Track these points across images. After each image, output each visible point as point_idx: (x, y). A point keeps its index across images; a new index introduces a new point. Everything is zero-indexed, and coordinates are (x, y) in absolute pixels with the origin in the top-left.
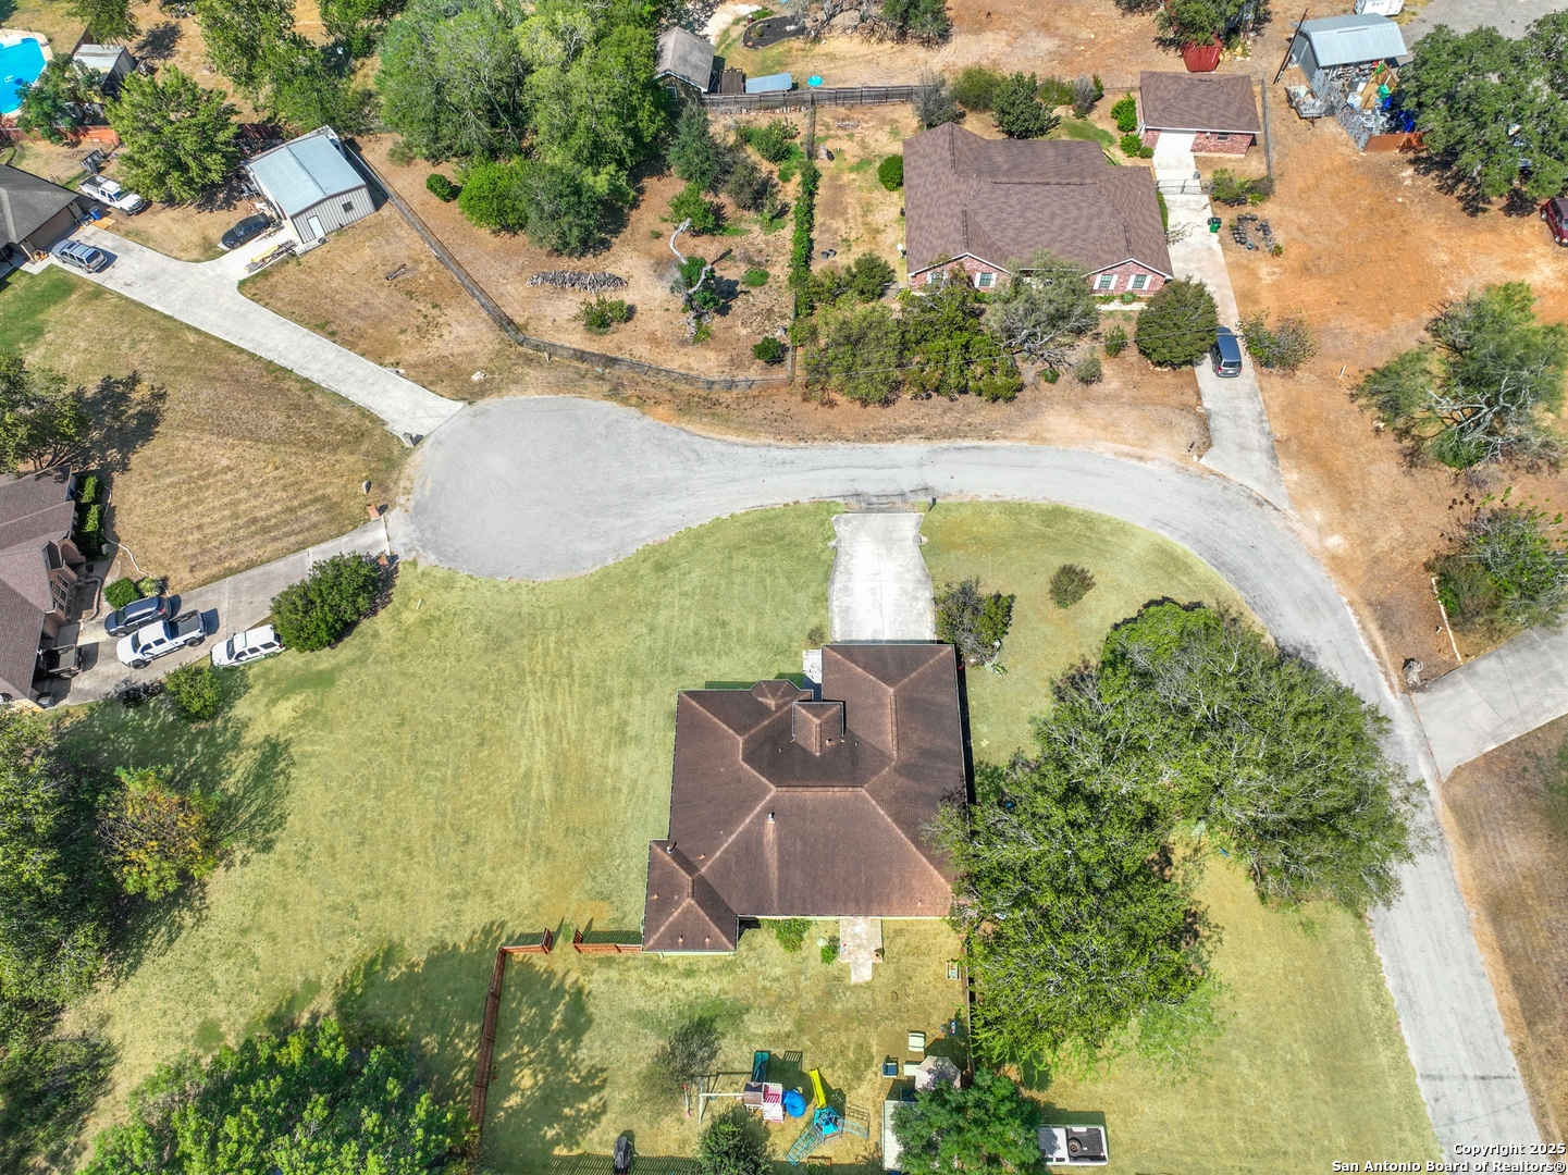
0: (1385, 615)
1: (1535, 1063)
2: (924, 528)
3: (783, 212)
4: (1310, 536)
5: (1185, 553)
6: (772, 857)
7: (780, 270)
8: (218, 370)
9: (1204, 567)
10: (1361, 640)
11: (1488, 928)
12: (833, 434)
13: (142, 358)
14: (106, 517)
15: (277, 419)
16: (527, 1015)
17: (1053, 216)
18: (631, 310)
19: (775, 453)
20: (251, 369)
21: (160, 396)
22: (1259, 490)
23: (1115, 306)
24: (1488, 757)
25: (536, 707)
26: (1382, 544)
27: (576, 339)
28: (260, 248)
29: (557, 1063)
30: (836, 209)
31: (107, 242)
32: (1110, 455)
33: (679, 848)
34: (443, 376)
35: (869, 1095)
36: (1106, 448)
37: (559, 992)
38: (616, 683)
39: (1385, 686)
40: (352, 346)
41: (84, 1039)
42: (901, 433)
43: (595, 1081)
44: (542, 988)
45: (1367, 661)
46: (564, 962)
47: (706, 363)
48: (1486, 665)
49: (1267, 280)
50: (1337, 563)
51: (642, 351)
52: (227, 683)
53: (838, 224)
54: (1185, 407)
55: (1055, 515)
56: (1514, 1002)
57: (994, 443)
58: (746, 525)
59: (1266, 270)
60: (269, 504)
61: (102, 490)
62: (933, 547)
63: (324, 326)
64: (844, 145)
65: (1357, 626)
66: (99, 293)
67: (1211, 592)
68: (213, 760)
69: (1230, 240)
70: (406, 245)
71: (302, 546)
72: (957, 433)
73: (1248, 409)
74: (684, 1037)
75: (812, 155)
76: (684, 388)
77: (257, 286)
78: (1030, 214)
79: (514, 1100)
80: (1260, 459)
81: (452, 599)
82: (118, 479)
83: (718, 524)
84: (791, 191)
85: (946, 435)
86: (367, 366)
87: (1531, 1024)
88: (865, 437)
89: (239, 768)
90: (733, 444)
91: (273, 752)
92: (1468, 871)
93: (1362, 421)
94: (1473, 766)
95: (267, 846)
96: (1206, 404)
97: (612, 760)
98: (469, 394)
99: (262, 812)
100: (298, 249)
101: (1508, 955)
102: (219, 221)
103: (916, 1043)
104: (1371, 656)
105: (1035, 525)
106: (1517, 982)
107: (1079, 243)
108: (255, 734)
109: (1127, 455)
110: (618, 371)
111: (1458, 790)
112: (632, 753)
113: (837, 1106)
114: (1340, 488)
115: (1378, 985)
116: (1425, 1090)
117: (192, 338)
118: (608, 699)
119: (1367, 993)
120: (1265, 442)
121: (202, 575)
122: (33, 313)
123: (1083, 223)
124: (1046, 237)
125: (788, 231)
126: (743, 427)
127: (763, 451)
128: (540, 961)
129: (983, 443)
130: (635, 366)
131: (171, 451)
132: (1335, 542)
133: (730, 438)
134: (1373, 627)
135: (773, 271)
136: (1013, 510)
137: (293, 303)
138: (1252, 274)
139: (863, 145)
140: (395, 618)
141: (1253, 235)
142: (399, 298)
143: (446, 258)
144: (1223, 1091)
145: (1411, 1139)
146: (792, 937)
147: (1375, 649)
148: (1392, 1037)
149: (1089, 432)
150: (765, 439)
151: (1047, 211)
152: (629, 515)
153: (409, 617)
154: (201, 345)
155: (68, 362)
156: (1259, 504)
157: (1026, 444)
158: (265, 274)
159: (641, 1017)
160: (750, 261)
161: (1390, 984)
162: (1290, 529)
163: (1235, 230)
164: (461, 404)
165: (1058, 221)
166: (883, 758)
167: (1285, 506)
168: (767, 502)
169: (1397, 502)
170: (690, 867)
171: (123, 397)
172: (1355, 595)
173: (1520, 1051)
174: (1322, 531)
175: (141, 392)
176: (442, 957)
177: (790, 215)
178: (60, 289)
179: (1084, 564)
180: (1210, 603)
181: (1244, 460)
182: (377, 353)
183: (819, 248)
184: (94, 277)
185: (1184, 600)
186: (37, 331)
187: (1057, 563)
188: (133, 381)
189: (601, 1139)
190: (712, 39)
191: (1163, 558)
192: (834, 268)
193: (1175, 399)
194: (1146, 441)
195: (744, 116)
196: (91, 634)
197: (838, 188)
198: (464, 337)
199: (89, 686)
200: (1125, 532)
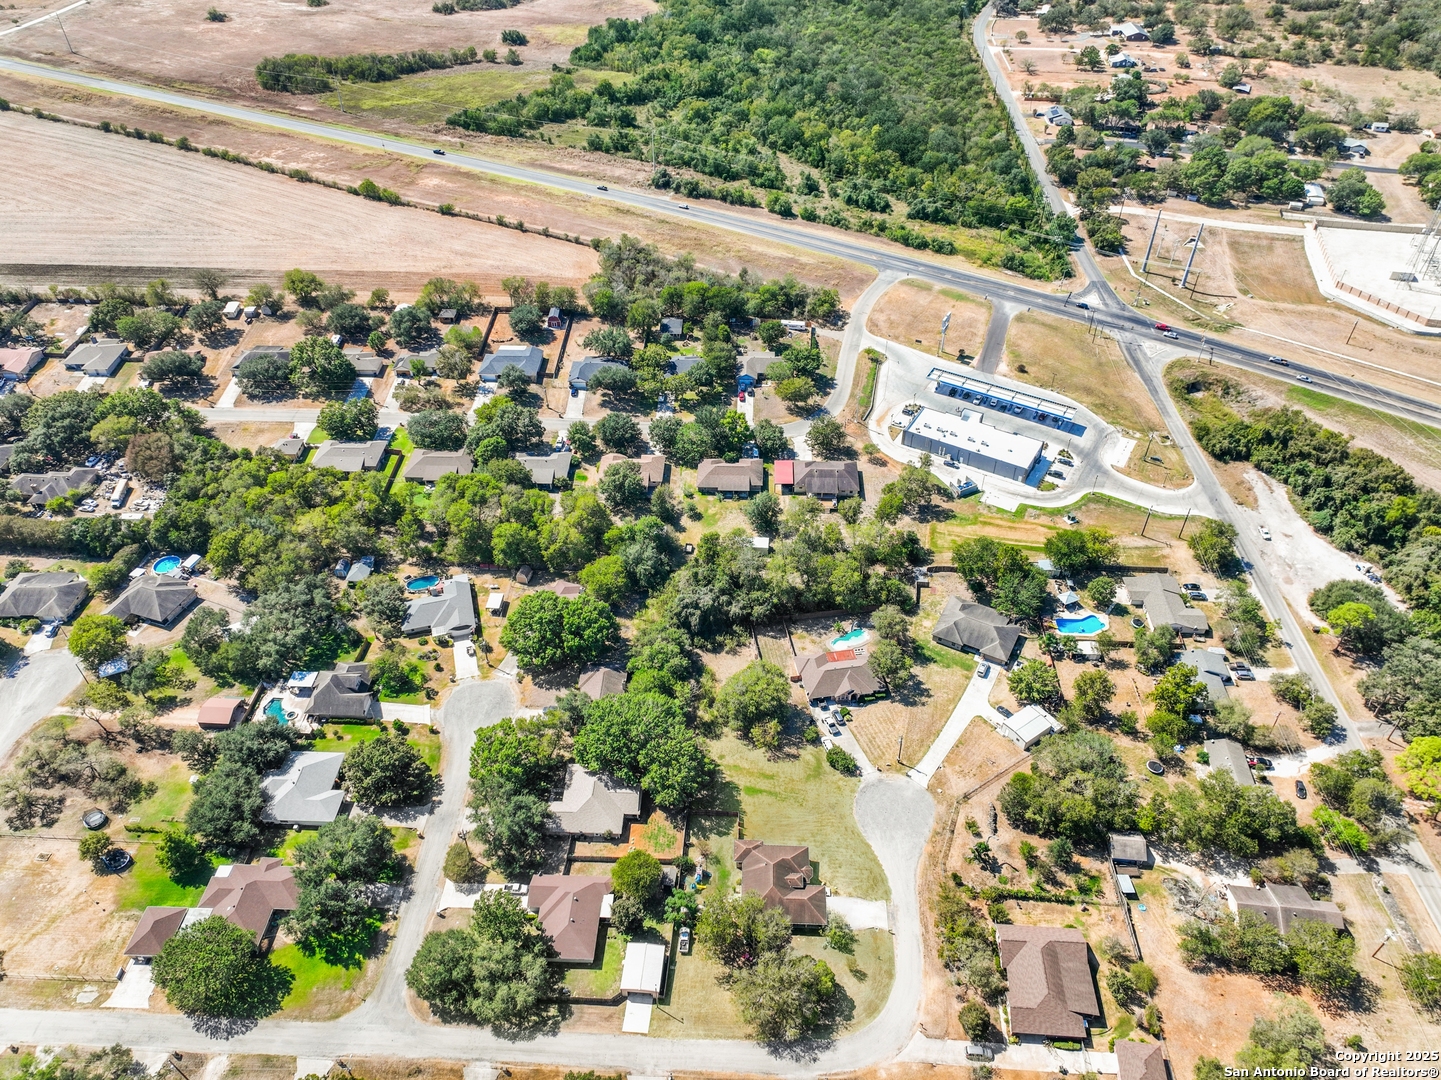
2: (881, 930)
3: (1043, 889)
4: (885, 1064)
5: (875, 1017)
6: (756, 867)
7: (1009, 888)
8: (937, 717)
9: (869, 1022)
12: (923, 903)
13: (940, 696)
14: (871, 702)
15: (916, 737)
16: (723, 822)
18: (980, 837)
19: (912, 884)
20: (938, 726)
21: (923, 704)
22: (905, 1051)
27: (961, 821)
28: (998, 718)
29: (711, 831)
30: (1046, 910)
31: (993, 674)
32: (919, 997)
33: (760, 846)
34: (938, 783)
36: (923, 997)
37: (728, 828)
38: (818, 838)
39: (821, 1072)
40: (952, 751)
42: (925, 926)
43: (706, 838)
44: (730, 824)
45: (829, 1068)
46: (736, 827)
47: (955, 860)
50: (873, 1070)
51: (958, 840)
52: (816, 741)
53: (1039, 910)
54: (946, 1032)
55: (890, 975)
57: (922, 957)
58: (880, 874)
60: (881, 740)
61: (882, 698)
62: (873, 932)
63: (960, 742)
64: (1094, 916)
65: (846, 1070)
66: (968, 678)
68: (794, 744)
70: (1005, 762)
73: (949, 1058)
74: (716, 857)
75: (1084, 902)
76: (942, 854)
77: (979, 720)
79: (703, 821)
80: (922, 1055)
81: (847, 792)
82: (888, 701)
83: (880, 866)
85: (925, 941)
86: (941, 757)
88: (922, 914)
89: (793, 751)
90: (915, 871)
91: (796, 756)
95: (769, 759)
96: (949, 1041)
97: (794, 834)
98: (931, 789)
99: (779, 757)
100: (996, 727)
102: (1008, 703)
105: (885, 967)
108: (801, 752)
109: (919, 1004)
110: (948, 834)
117: (950, 708)
119: (719, 1033)
120: (931, 1060)
121: (854, 729)
122: (956, 664)
123: (1030, 991)
125: (1032, 891)
126: (925, 875)
127: (913, 880)
128: (737, 824)
129: (921, 953)
130: (951, 839)
131: (901, 712)
133: (919, 870)
135: (1008, 885)
136: (891, 960)
137: (971, 732)
140: (840, 778)
142: (978, 763)
148: (707, 1036)
149: (930, 992)
150: (919, 881)
152: (883, 839)
153: (840, 782)
154: (948, 711)
155: (937, 678)
156: (899, 1048)
157: (922, 968)
158: (985, 722)
159: (721, 847)
160: (1013, 877)
161: (721, 1041)
162: (888, 1057)
164: (926, 786)
168: (890, 880)
170: (754, 848)
171: (922, 695)
172: (859, 1073)
174: (887, 1069)
175: (924, 699)
176: (739, 802)
177: (1042, 893)
178: (969, 668)
179: (869, 982)
180: (853, 1021)
181: (921, 1050)
182: (949, 760)
183: (1023, 903)
184: (975, 675)
185: (854, 1013)
186: (948, 667)
187: (869, 972)
188: (929, 696)
189: (693, 840)
190: (1167, 865)
191: (873, 1010)
192: (1011, 908)
193: (950, 1030)
194: (928, 1013)
195: (1109, 877)
196: (833, 708)
197: (1063, 912)
198: (958, 786)
199: (817, 713)
200: (884, 998)
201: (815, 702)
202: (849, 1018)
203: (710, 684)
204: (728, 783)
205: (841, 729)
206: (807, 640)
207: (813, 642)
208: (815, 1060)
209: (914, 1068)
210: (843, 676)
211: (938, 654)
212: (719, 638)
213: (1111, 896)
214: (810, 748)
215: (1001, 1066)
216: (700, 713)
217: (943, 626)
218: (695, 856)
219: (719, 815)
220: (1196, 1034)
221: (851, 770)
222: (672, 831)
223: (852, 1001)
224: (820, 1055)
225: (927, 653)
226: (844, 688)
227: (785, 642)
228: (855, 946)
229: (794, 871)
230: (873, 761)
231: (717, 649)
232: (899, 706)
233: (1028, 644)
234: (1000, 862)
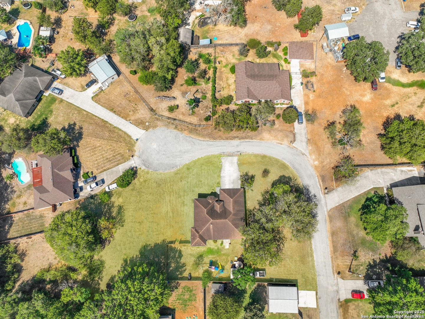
0: (323, 178)
1: (334, 259)
2: (239, 160)
3: (209, 79)
4: (312, 162)
5: (288, 165)
6: (212, 231)
7: (209, 95)
8: (92, 121)
9: (291, 168)
10: (318, 184)
11: (331, 237)
12: (221, 138)
13: (75, 118)
14: (78, 159)
15: (107, 134)
16: (172, 254)
17: (266, 88)
18: (178, 106)
19: (209, 143)
20: (99, 121)
21: (81, 128)
22: (303, 151)
23: (279, 106)
24: (336, 207)
25: (167, 198)
26: (325, 163)
27: (167, 113)
28: (94, 88)
29: (178, 263)
30: (221, 79)
31: (60, 87)
32: (275, 143)
33: (196, 229)
34: (139, 123)
35: (228, 266)
36: (275, 142)
37: (177, 251)
38: (182, 194)
39: (321, 193)
40: (119, 115)
41: (99, 260)
42: (234, 138)
43: (184, 265)
44: (174, 250)
45: (318, 188)
46: (177, 246)
47: (194, 120)
48: (339, 189)
49: (311, 98)
50: (316, 168)
51: (181, 117)
52: (109, 194)
53: (221, 83)
54: (291, 132)
55: (264, 157)
56: (332, 249)
57: (253, 140)
58: (204, 159)
59: (312, 96)
60: (109, 155)
61: (75, 152)
62: (240, 164)
63: (112, 110)
64: (222, 59)
65: (318, 181)
66: (62, 101)
67: (292, 174)
68: (110, 209)
69: (305, 87)
70: (127, 88)
71: (118, 165)
72: (245, 138)
73: (304, 132)
74: (198, 258)
75: (215, 63)
76: (190, 126)
77: (96, 98)
78: (262, 87)
79: (171, 268)
80: (304, 144)
81: (149, 176)
82: (78, 149)
83: (199, 159)
84: (211, 73)
85: (243, 138)
86: (123, 121)
87: (334, 253)
88: (227, 139)
90: (201, 140)
91: (120, 208)
92: (329, 227)
93: (325, 135)
94: (334, 208)
95: (123, 226)
96: (295, 131)
97: (182, 209)
98: (146, 128)
99: (120, 219)
100: (103, 89)
101: (333, 242)
102: (84, 80)
103: (236, 259)
104: (319, 187)
105: (260, 159)
106: (333, 246)
107: (272, 94)
108: (116, 204)
109: (279, 143)
110: (176, 122)
111: (330, 213)
112: (186, 208)
113: (223, 269)
114: (318, 151)
115: (311, 247)
116: (316, 264)
117: (85, 113)
118: (181, 197)
119: (309, 249)
120: (306, 140)
121: (99, 171)
122: (49, 106)
123: (273, 89)
124: (265, 92)
125: (210, 85)
126: (203, 136)
127: (207, 142)
128: (173, 245)
129: (251, 140)
130: (180, 120)
131: (87, 142)
132: (316, 163)
133: (200, 139)
134: (321, 181)
135: (207, 95)
136: (256, 156)
137: (105, 103)
138: (308, 97)
139: (227, 59)
140: (139, 180)
141: (310, 86)
142: (128, 102)
143: (137, 92)
144: (284, 265)
145: (312, 271)
146: (215, 241)
147: (320, 186)
148: (312, 256)
149: (271, 138)
150: (207, 139)
151: (265, 87)
152: (181, 157)
153: (141, 180)
154: (87, 115)
155: (60, 119)
156: (303, 155)
157: (259, 140)
158: (97, 95)
159: (191, 254)
160: (202, 93)
161: (313, 247)
162: (308, 160)
163: (306, 85)
164: (145, 131)
165: (267, 89)
166: (230, 213)
167: (308, 155)
168: (208, 154)
169: (329, 154)
170: (198, 233)
171: (73, 129)
172: (318, 174)
173: (332, 257)
174: (314, 161)
175: (77, 127)
176: (156, 245)
177: (211, 80)
178: (53, 100)
179: (269, 168)
180: (291, 176)
181: (301, 144)
182: (125, 117)
183: (217, 90)
184: (60, 96)
185: (287, 176)
186: (51, 111)
187: (264, 168)
188: (75, 124)
189: (186, 274)
190: (191, 24)
191: (284, 166)
192: (221, 95)
193: (289, 129)
194: (283, 140)
195: (199, 50)
196: (81, 184)
197: (221, 72)
198: (143, 113)
199: (83, 195)
200: (277, 161)
201: (76, 195)
202: (290, 178)
203: (52, 272)
204: (141, 253)
205: (98, 179)
206: (18, 201)
207: (19, 196)
208: (315, 196)
209: (310, 148)
210: (58, 174)
211: (40, 116)
212: (9, 268)
213: (211, 50)
214: (113, 199)
215: (303, 109)
216: (80, 278)
217: (18, 109)
218: (199, 272)
219: (167, 257)
220: (276, 30)
221: (133, 173)
222: (180, 290)
223: (281, 177)
224: (312, 194)
225: (38, 122)
226: (68, 175)
227: (16, 217)
228: (250, 174)
229: (213, 207)
230: (125, 160)
231: (18, 269)
232: (82, 143)
233: (37, 64)
234: (193, 98)
